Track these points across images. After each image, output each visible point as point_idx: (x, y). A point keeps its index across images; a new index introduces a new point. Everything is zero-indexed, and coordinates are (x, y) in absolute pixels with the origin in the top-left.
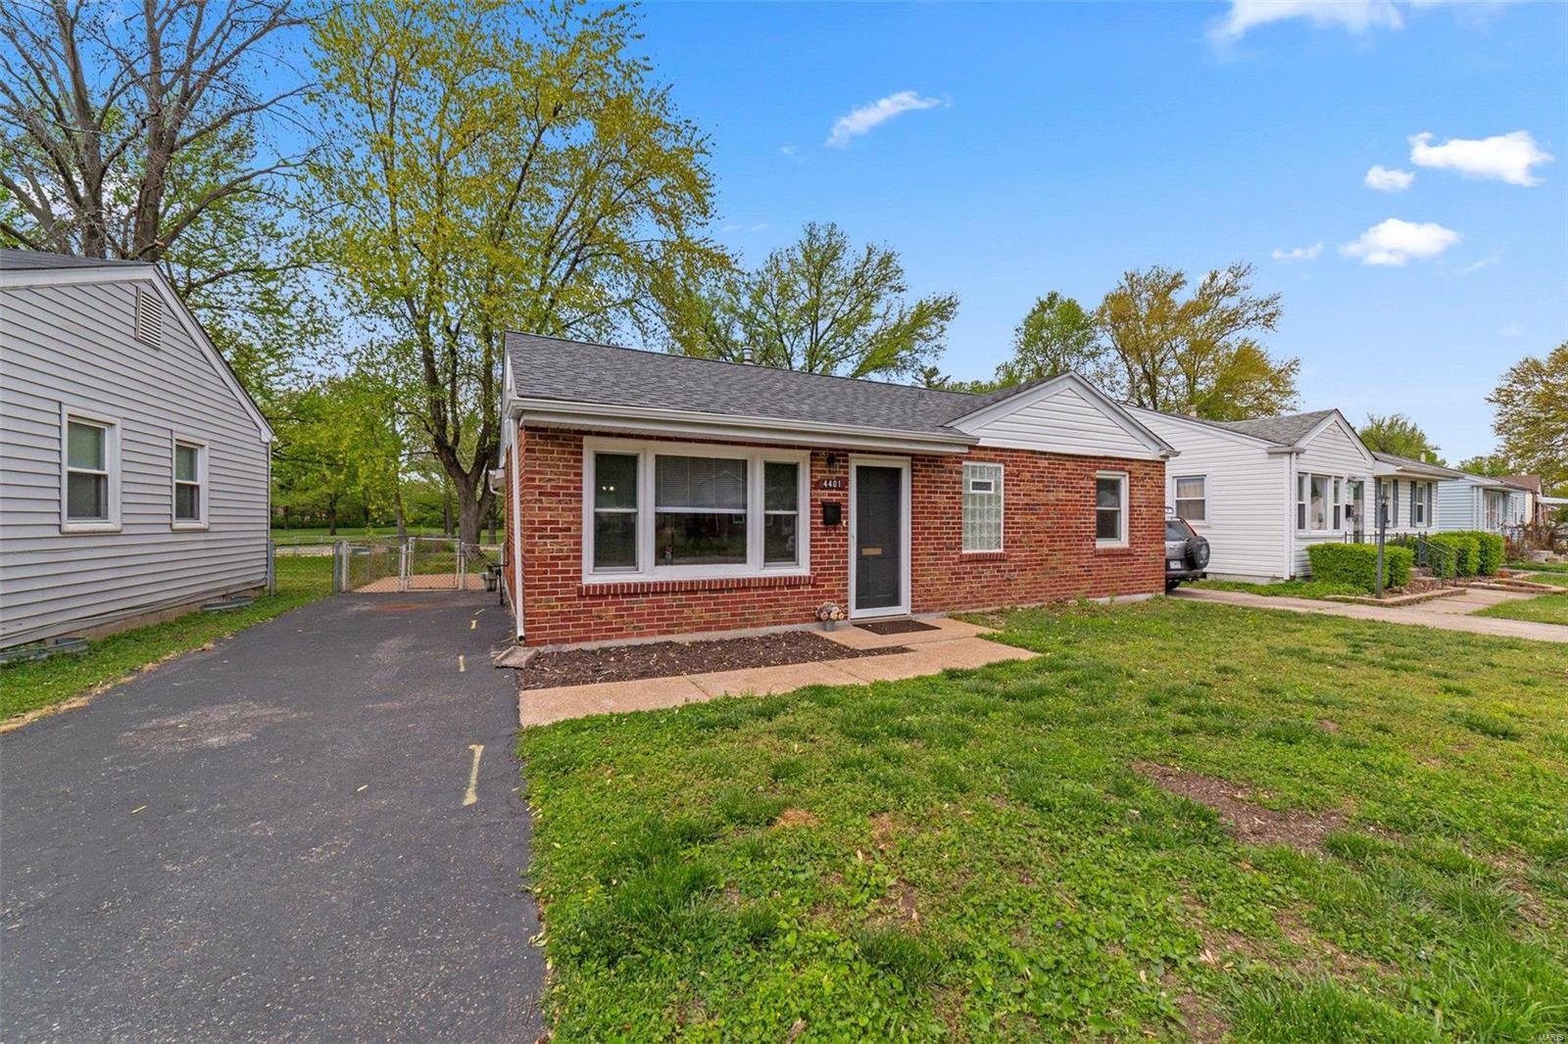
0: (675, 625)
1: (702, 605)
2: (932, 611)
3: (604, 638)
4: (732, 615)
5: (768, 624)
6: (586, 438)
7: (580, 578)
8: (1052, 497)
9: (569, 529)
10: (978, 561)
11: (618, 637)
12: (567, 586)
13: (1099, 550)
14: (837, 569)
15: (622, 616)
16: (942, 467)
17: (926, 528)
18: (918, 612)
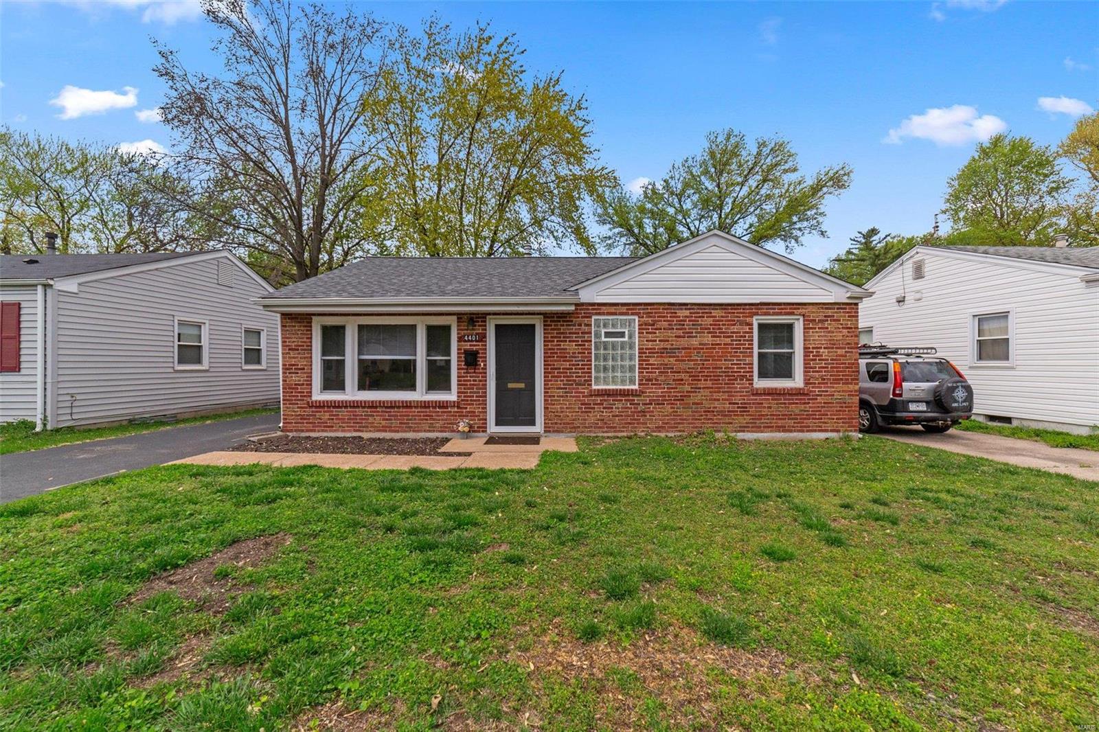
0: (364, 427)
1: (381, 416)
2: (562, 432)
3: (323, 431)
4: (400, 423)
5: (425, 431)
6: (314, 318)
7: (311, 396)
8: (695, 342)
9: (304, 369)
10: (609, 395)
11: (330, 431)
12: (303, 400)
13: (757, 389)
14: (477, 397)
15: (333, 419)
16: (572, 321)
17: (556, 369)
18: (549, 432)
